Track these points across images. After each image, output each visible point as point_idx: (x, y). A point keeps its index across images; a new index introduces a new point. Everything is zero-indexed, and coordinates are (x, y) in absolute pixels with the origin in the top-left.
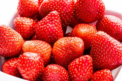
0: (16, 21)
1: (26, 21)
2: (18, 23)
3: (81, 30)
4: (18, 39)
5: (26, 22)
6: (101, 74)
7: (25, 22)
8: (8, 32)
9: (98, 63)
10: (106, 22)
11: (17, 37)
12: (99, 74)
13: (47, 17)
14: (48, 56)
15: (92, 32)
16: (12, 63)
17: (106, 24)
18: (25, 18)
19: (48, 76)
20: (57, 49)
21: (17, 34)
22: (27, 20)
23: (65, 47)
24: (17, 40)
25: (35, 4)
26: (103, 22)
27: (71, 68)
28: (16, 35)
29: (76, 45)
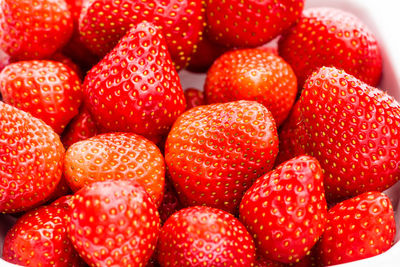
0: (10, 79)
1: (45, 72)
2: (19, 83)
3: (249, 75)
4: (48, 142)
5: (47, 77)
6: (360, 212)
7: (44, 79)
8: (9, 123)
9: (335, 177)
10: (320, 33)
11: (44, 136)
12: (352, 213)
13: (121, 47)
14: (159, 180)
15: (281, 74)
16: (45, 227)
17: (321, 38)
18: (36, 62)
19: (188, 251)
20: (185, 152)
21: (40, 124)
22: (46, 69)
23: (215, 143)
24: (46, 145)
25: (58, 10)
26: (307, 34)
27: (256, 209)
28: (38, 130)
29: (253, 130)
